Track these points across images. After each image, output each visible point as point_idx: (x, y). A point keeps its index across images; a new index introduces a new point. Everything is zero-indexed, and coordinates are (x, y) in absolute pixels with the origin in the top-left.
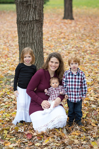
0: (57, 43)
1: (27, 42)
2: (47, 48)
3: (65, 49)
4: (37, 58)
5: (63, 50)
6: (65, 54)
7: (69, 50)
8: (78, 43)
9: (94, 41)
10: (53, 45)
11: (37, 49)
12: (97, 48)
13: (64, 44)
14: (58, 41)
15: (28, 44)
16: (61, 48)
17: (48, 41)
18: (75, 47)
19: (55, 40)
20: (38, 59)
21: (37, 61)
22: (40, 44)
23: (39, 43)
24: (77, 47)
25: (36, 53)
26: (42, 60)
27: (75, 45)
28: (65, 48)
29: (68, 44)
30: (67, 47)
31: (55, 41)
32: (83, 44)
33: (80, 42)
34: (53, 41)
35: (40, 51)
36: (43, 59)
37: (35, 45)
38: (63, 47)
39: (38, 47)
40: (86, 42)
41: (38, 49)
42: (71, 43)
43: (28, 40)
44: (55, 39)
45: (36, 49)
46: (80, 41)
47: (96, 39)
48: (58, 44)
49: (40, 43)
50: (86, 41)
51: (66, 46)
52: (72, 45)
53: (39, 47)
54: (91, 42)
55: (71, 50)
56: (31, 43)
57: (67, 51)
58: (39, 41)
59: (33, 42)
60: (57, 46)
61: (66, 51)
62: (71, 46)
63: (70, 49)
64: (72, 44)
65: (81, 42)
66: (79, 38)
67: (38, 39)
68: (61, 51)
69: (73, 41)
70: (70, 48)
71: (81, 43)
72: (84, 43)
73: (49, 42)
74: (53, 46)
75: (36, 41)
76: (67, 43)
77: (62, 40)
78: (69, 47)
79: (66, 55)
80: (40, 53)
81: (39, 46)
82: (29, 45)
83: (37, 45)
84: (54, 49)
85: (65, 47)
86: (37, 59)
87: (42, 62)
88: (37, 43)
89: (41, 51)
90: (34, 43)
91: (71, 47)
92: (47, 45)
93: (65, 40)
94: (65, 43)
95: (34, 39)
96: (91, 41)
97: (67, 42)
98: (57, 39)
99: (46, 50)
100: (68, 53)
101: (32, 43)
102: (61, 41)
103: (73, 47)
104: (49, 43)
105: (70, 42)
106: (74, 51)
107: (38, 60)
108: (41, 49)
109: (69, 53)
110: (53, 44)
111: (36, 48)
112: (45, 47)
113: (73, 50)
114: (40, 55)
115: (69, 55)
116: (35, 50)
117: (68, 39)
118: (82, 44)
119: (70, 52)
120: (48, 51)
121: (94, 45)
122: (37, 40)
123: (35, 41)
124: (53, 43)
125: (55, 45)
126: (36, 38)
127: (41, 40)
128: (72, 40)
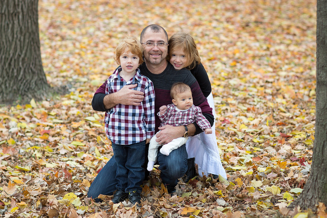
0: (88, 15)
1: (3, 12)
2: (65, 25)
3: (103, 29)
4: (24, 46)
5: (99, 29)
6: (102, 39)
7: (111, 31)
8: (134, 14)
9: (171, 11)
10: (79, 20)
11: (25, 27)
12: (174, 27)
13: (103, 16)
14: (92, 11)
15: (5, 16)
16: (95, 25)
17: (70, 9)
18: (127, 23)
19: (85, 7)
20: (25, 48)
21: (24, 52)
22: (30, 17)
23: (28, 14)
24: (131, 24)
25: (23, 34)
26: (35, 51)
27: (127, 19)
28: (105, 27)
29: (111, 18)
30: (109, 24)
31: (84, 11)
32: (146, 17)
33: (140, 13)
34: (80, 10)
35: (30, 30)
36: (36, 48)
37: (21, 17)
38: (100, 23)
39: (26, 23)
40: (152, 13)
41: (26, 25)
42: (120, 15)
43: (5, 6)
44: (86, 5)
45: (23, 28)
46: (140, 10)
47: (176, 6)
48: (89, 18)
49: (30, 14)
50: (154, 11)
51: (106, 21)
52: (121, 20)
53: (28, 23)
54: (164, 13)
55: (115, 31)
56: (12, 14)
57: (107, 33)
58: (28, 10)
59: (15, 11)
60: (87, 21)
61: (104, 32)
62: (117, 21)
63: (114, 29)
64: (120, 17)
65: (143, 13)
66: (138, 5)
67: (27, 5)
68: (94, 32)
69: (126, 10)
70: (115, 27)
71: (141, 15)
72: (148, 15)
73: (71, 12)
74: (77, 22)
75: (22, 9)
76: (110, 15)
77: (101, 9)
78: (113, 23)
79: (102, 41)
80: (32, 36)
81: (29, 21)
82: (7, 17)
83: (25, 18)
84: (79, 27)
85: (104, 23)
86: (23, 48)
87: (36, 54)
88: (25, 13)
89: (32, 31)
90: (17, 14)
91: (117, 24)
92: (65, 19)
93: (107, 8)
94: (105, 15)
95: (18, 5)
96: (165, 11)
97: (111, 12)
98: (90, 7)
99: (61, 29)
100: (107, 38)
101: (14, 14)
102: (97, 11)
103: (121, 25)
104: (70, 15)
105: (116, 13)
106: (122, 32)
107: (27, 51)
108: (34, 27)
109: (110, 37)
110: (78, 17)
111: (23, 24)
112: (61, 22)
113: (119, 29)
114: (31, 39)
115: (109, 41)
116: (21, 29)
117: (115, 7)
118: (142, 18)
119: (114, 34)
120: (66, 33)
121: (169, 21)
122: (24, 7)
123: (20, 10)
124: (80, 15)
125: (83, 19)
126: (23, 3)
127: (34, 7)
128: (122, 8)
